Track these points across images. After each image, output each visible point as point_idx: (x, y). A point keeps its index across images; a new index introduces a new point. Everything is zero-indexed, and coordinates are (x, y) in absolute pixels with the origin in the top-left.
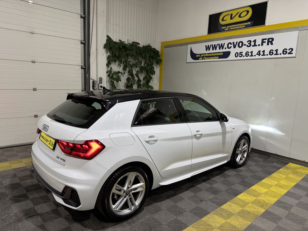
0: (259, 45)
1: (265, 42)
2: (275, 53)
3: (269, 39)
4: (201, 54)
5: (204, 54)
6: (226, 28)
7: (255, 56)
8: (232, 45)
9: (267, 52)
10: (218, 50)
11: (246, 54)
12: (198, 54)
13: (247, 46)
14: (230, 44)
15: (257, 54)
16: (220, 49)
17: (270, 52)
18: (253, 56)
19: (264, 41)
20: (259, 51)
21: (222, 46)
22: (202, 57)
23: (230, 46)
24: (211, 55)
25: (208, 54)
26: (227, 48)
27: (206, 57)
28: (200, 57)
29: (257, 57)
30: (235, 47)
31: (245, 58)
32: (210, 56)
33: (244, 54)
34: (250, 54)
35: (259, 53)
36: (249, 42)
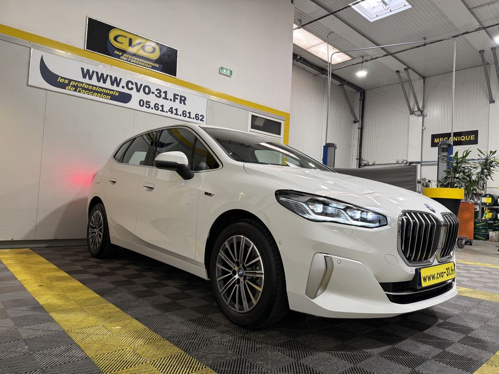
0: (171, 100)
1: (177, 99)
2: (188, 115)
3: (181, 97)
4: (70, 81)
5: (79, 82)
6: (122, 55)
7: (167, 112)
8: (134, 86)
9: (180, 112)
10: (108, 85)
11: (155, 107)
12: (62, 78)
13: (156, 95)
14: (130, 84)
15: (169, 111)
16: (112, 84)
17: (183, 114)
18: (164, 112)
19: (176, 97)
20: (172, 108)
21: (116, 81)
22: (72, 86)
23: (130, 86)
24: (94, 88)
25: (87, 84)
26: (125, 87)
27: (84, 88)
28: (68, 85)
29: (169, 114)
30: (138, 90)
31: (154, 111)
32: (94, 91)
33: (152, 105)
34: (161, 108)
35: (171, 110)
36: (158, 91)
